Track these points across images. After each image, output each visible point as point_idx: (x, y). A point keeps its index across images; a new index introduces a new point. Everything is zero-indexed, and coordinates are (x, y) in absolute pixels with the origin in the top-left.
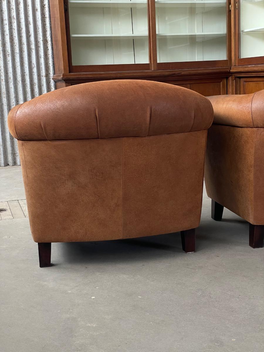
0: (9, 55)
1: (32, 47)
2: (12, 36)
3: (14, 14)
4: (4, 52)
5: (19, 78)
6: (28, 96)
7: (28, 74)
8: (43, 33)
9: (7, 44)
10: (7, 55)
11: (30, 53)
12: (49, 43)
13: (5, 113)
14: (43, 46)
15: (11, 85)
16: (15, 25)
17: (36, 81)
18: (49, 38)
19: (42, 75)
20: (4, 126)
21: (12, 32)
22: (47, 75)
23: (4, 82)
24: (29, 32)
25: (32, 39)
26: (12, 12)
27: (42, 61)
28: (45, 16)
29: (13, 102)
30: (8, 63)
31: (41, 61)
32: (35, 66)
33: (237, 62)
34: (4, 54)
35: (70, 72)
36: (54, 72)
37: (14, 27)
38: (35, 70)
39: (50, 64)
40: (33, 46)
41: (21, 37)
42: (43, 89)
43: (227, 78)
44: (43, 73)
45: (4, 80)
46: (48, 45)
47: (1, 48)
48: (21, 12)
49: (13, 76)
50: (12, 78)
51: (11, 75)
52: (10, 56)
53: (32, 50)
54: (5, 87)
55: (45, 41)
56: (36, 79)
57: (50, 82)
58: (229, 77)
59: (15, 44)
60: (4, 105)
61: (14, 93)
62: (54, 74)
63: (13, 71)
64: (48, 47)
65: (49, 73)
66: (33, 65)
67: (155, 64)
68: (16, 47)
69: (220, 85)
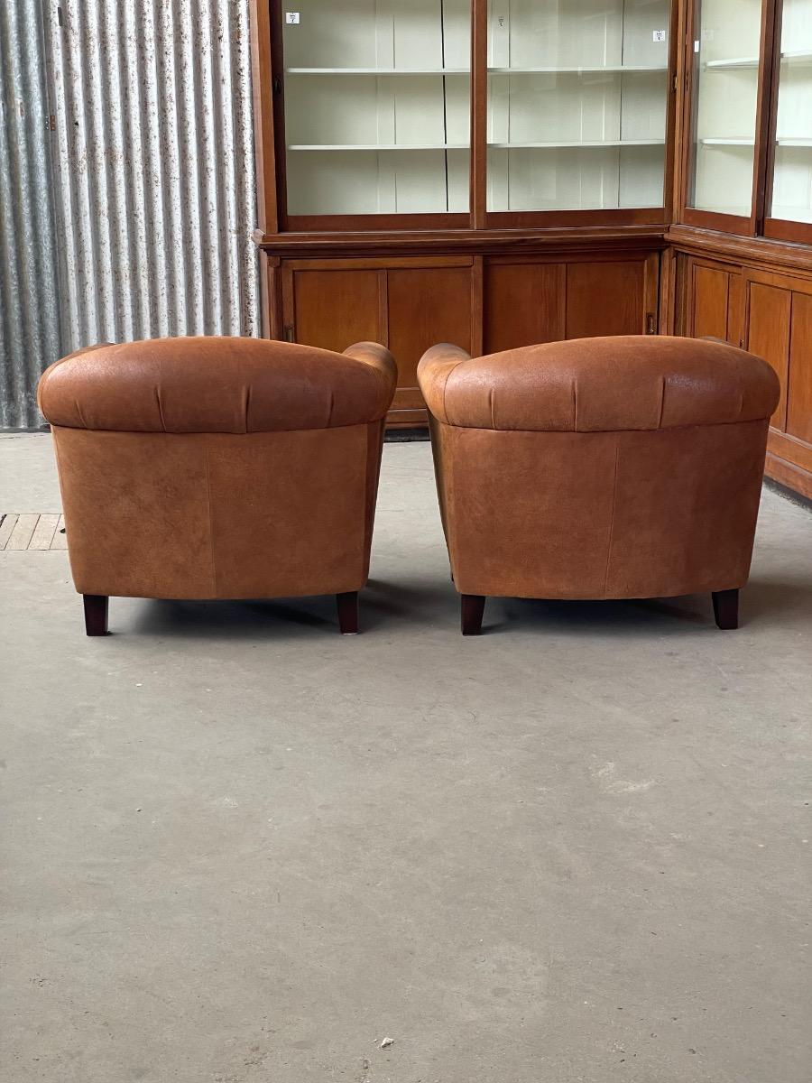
0: (156, 182)
1: (209, 166)
2: (166, 140)
3: (171, 90)
4: (147, 175)
5: (178, 235)
6: (195, 276)
7: (198, 226)
8: (236, 134)
9: (153, 158)
10: (153, 182)
11: (205, 178)
12: (249, 156)
13: (144, 311)
14: (234, 162)
15: (160, 250)
16: (173, 116)
17: (214, 241)
18: (248, 146)
19: (229, 228)
21: (167, 130)
22: (241, 230)
23: (144, 244)
24: (205, 131)
25: (211, 146)
26: (168, 85)
27: (231, 196)
28: (240, 94)
30: (156, 199)
31: (228, 197)
32: (215, 208)
33: (682, 216)
34: (148, 181)
35: (279, 230)
36: (257, 222)
37: (170, 120)
38: (214, 217)
39: (248, 204)
40: (212, 164)
41: (185, 142)
42: (230, 260)
43: (660, 252)
44: (232, 223)
45: (144, 239)
46: (246, 162)
47: (141, 167)
48: (187, 86)
49: (165, 229)
50: (162, 234)
51: (160, 227)
52: (160, 184)
53: (210, 173)
54: (145, 254)
55: (239, 152)
56: (216, 237)
57: (246, 246)
58: (664, 250)
59: (172, 158)
61: (166, 268)
62: (257, 227)
63: (164, 219)
64: (246, 166)
65: (246, 225)
66: (210, 206)
67: (482, 214)
68: (174, 164)
69: (643, 268)
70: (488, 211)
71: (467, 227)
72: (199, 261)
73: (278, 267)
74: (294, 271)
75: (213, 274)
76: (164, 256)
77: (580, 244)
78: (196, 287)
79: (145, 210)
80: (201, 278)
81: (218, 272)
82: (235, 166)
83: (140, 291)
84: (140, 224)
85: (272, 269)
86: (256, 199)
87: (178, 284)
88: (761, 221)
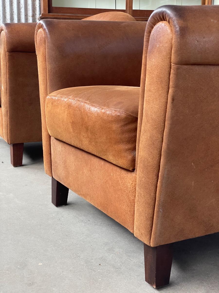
5: (8, 17)
7: (16, 13)
22: (34, 16)
27: (30, 2)
32: (23, 6)
35: (49, 12)
36: (40, 13)
38: (23, 10)
39: (37, 5)
44: (30, 13)
56: (24, 18)
65: (36, 14)
66: (21, 6)
67: (131, 10)
70: (133, 9)
86: (40, 3)
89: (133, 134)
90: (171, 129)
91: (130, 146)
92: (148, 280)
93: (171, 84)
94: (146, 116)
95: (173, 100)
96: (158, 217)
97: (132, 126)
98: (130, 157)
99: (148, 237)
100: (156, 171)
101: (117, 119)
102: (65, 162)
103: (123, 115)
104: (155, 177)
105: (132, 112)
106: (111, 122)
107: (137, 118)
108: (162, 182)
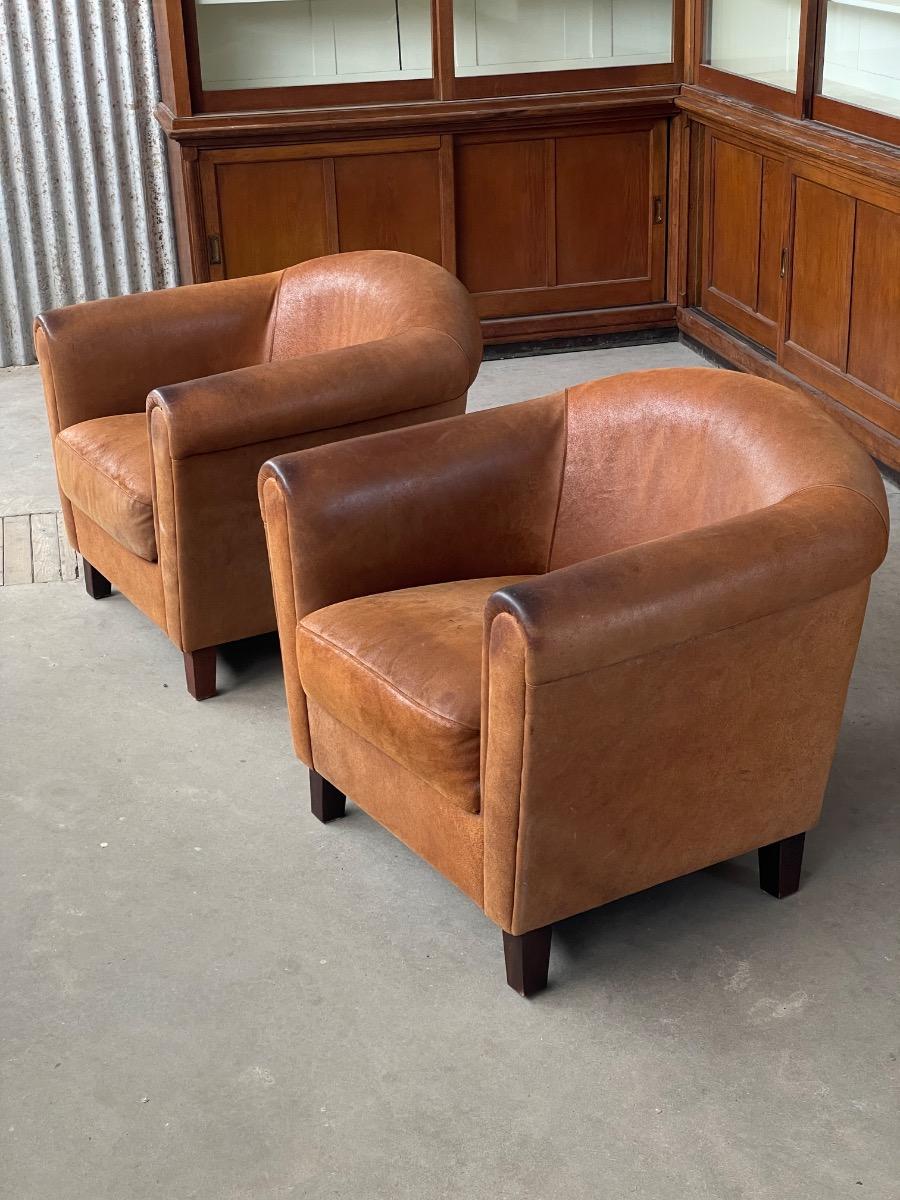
0: (27, 46)
1: (94, 22)
4: (13, 37)
5: (59, 114)
6: (86, 166)
7: (84, 101)
9: (20, 14)
10: (22, 45)
11: (89, 38)
12: (144, 8)
14: (126, 18)
15: (38, 134)
17: (107, 120)
19: (124, 102)
20: (20, 252)
22: (140, 104)
23: (16, 127)
27: (124, 61)
29: (43, 182)
30: (27, 68)
31: (120, 62)
32: (105, 77)
33: (697, 75)
34: (15, 46)
35: (194, 111)
36: (160, 94)
38: (103, 89)
39: (147, 69)
40: (96, 19)
42: (129, 145)
43: (669, 120)
44: (128, 96)
45: (15, 122)
46: (141, 15)
47: (5, 26)
49: (41, 107)
50: (38, 114)
51: (34, 105)
52: (31, 49)
53: (95, 31)
54: (19, 141)
56: (109, 115)
57: (147, 124)
58: (674, 119)
59: (45, 14)
60: (19, 193)
61: (47, 157)
62: (160, 100)
63: (40, 95)
64: (141, 20)
65: (146, 97)
66: (99, 75)
67: (449, 81)
68: (48, 22)
69: (648, 140)
71: (431, 97)
72: (89, 147)
73: (195, 161)
74: (215, 165)
75: (108, 163)
76: (43, 143)
77: (571, 115)
78: (86, 180)
79: (14, 84)
80: (92, 169)
81: (114, 161)
82: (127, 22)
83: (15, 189)
84: (8, 102)
85: (187, 165)
86: (157, 64)
87: (63, 177)
88: (809, 99)
89: (472, 757)
90: (531, 770)
91: (470, 775)
92: (512, 982)
93: (527, 708)
94: (494, 741)
95: (532, 730)
96: (520, 892)
97: (471, 744)
98: (471, 793)
99: (508, 920)
100: (512, 828)
101: (446, 734)
102: (344, 754)
103: (457, 728)
104: (512, 835)
105: (471, 722)
106: (435, 736)
107: (478, 732)
108: (522, 843)
